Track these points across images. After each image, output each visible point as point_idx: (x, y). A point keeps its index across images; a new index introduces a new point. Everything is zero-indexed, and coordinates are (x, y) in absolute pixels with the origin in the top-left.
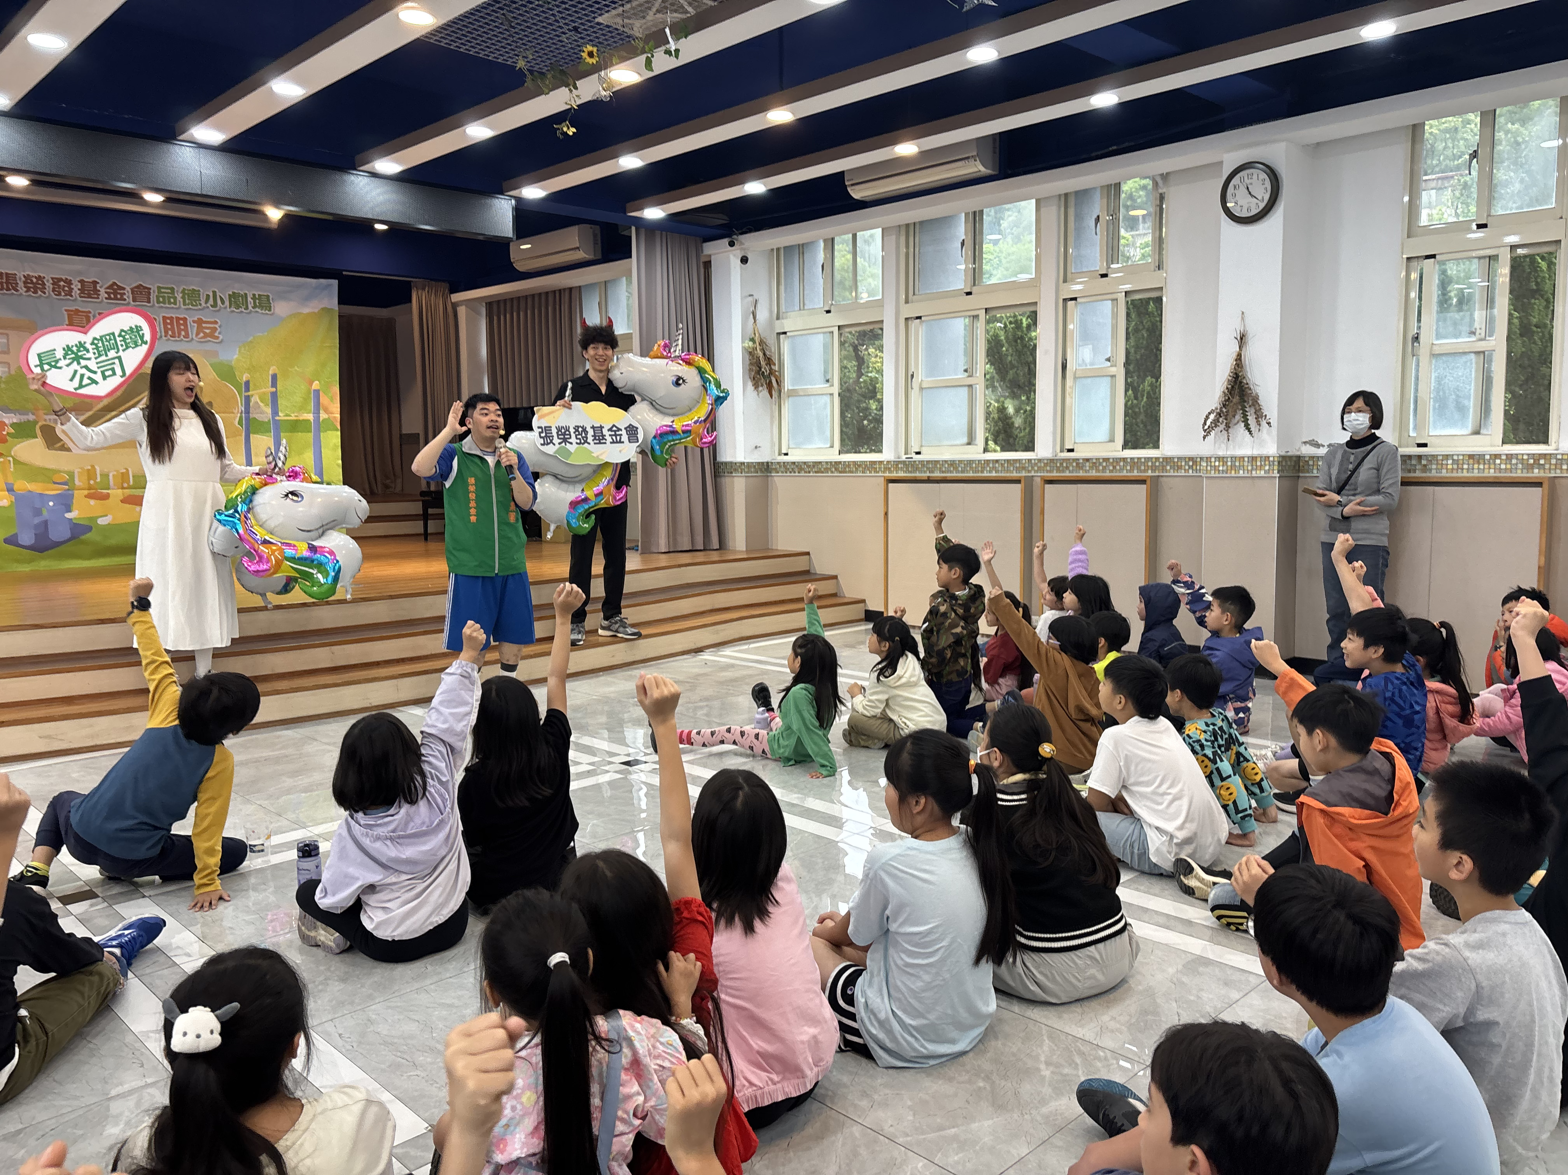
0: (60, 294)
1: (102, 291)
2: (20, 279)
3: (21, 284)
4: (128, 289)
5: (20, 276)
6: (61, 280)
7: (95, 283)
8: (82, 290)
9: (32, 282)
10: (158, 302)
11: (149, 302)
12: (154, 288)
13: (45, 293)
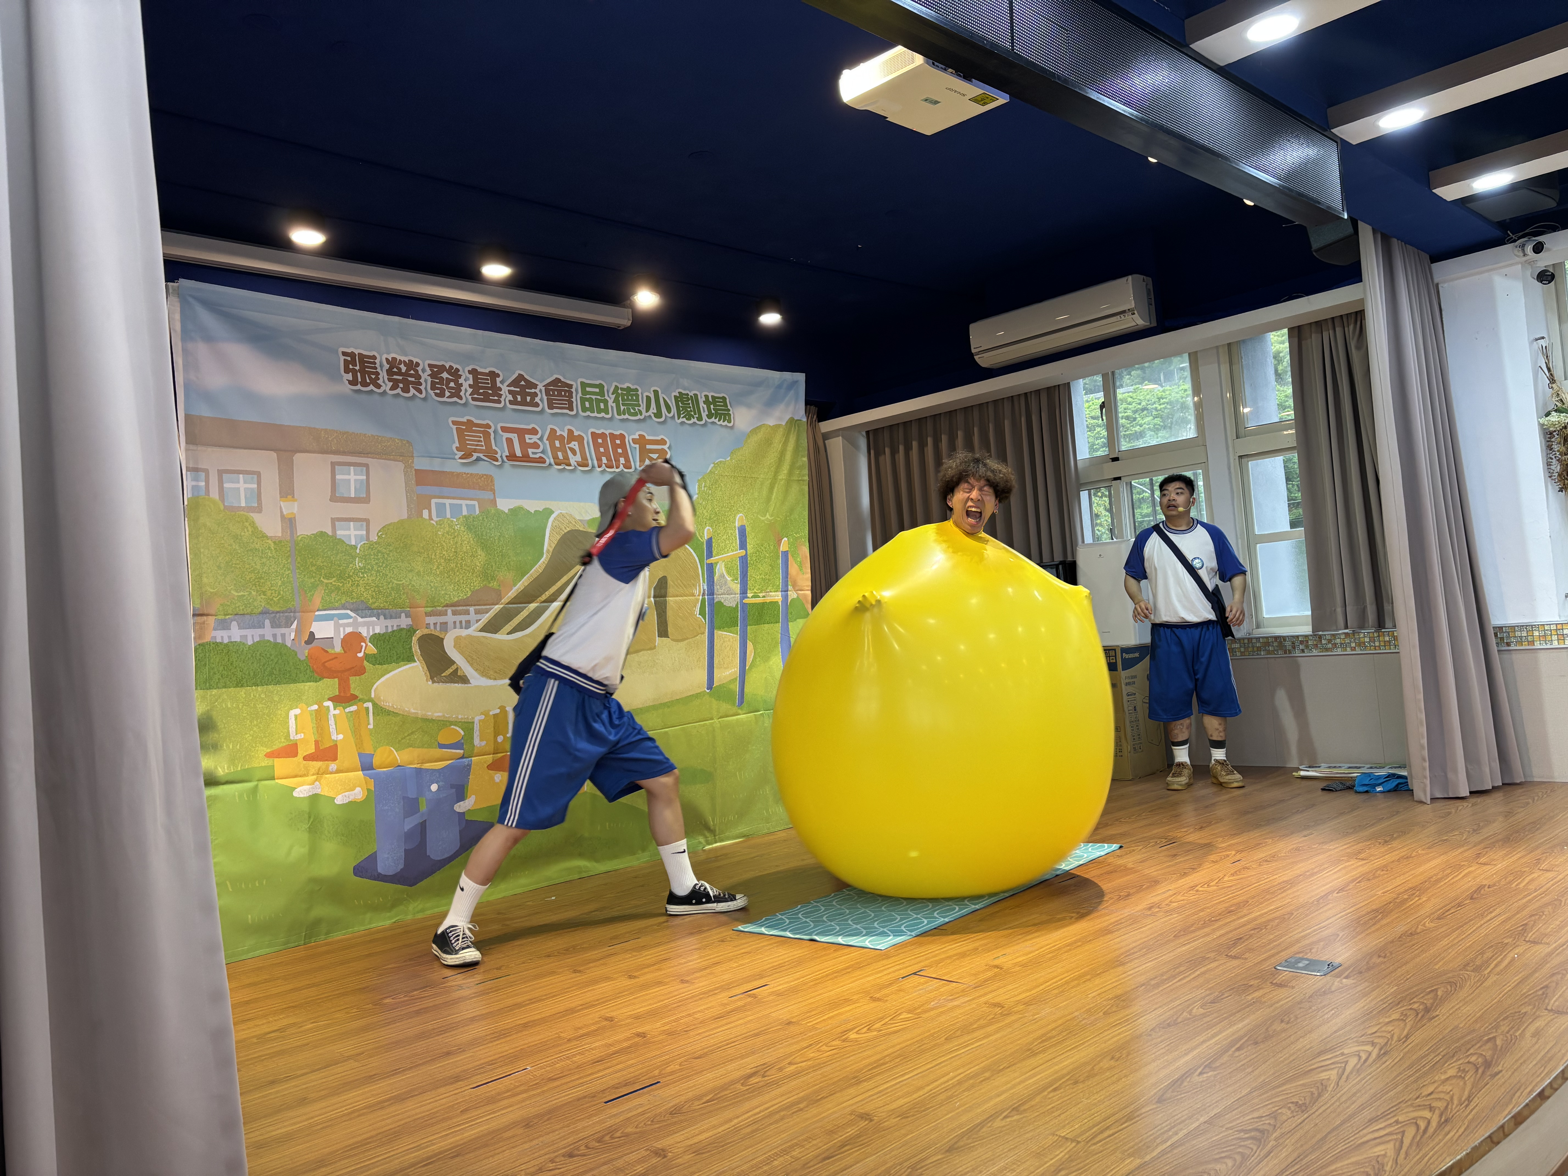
0: (441, 395)
1: (505, 389)
2: (381, 366)
3: (383, 375)
4: (541, 386)
5: (382, 360)
6: (442, 368)
7: (493, 375)
8: (475, 387)
9: (399, 373)
10: (584, 409)
11: (571, 409)
12: (576, 385)
13: (420, 392)
